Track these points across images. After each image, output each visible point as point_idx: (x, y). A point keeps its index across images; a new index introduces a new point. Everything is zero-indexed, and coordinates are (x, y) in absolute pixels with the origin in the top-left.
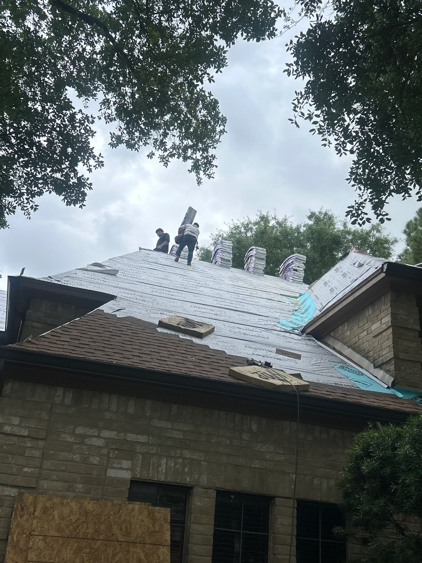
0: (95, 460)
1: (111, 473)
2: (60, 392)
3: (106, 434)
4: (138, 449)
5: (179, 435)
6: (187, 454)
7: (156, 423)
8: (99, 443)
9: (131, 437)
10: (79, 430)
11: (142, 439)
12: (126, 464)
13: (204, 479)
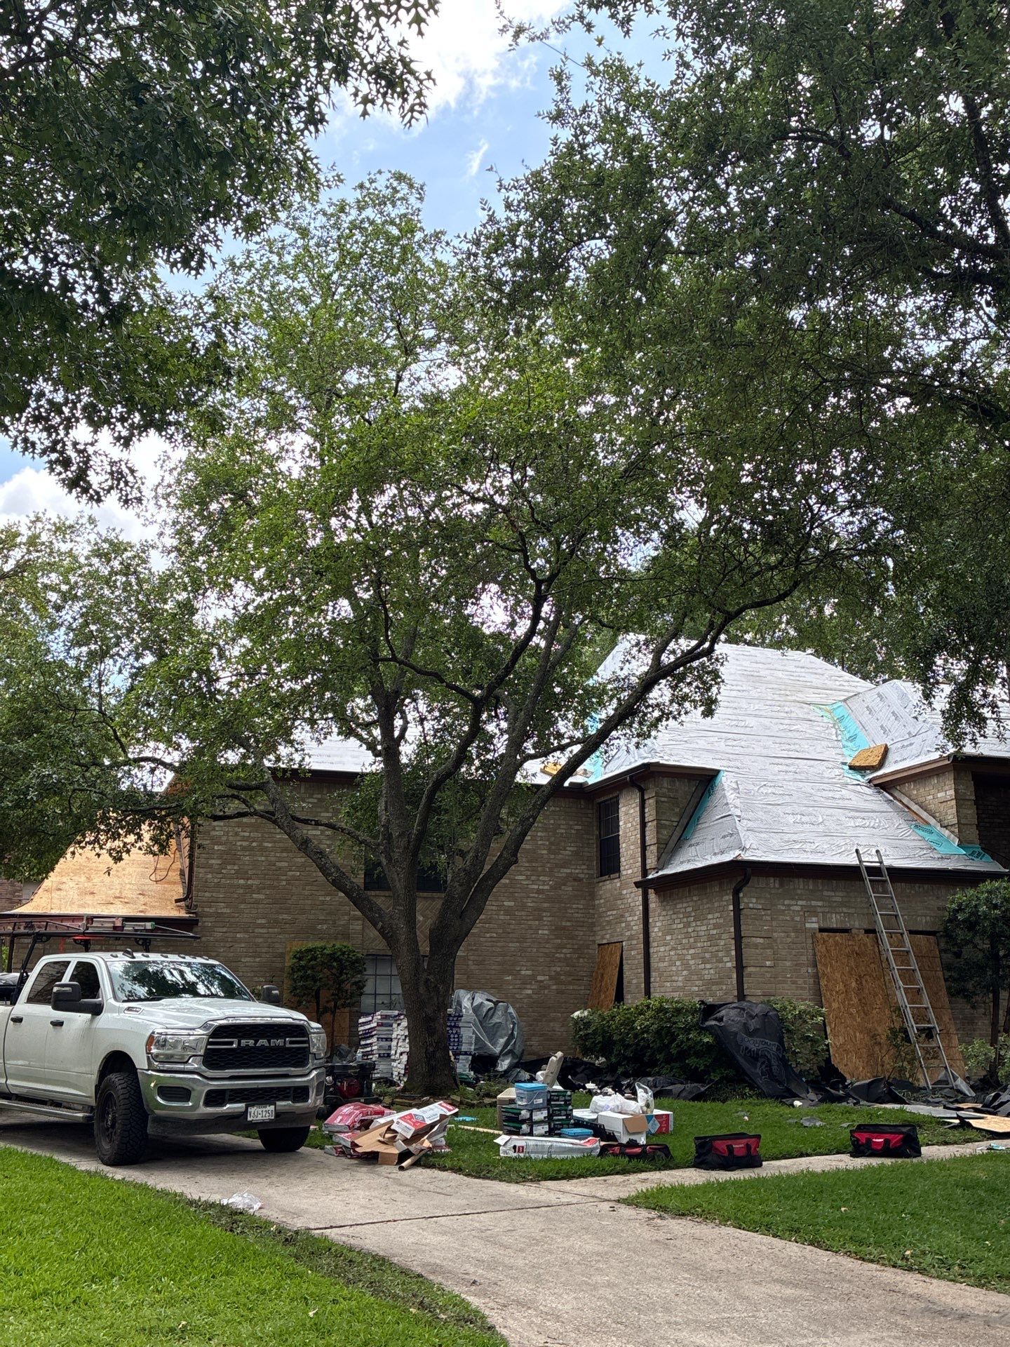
0: (798, 919)
1: (808, 925)
2: (772, 880)
3: (800, 903)
4: (819, 910)
5: (839, 899)
6: (845, 910)
7: (825, 893)
8: (798, 908)
9: (814, 903)
10: (787, 902)
11: (820, 903)
12: (814, 919)
13: (857, 924)
